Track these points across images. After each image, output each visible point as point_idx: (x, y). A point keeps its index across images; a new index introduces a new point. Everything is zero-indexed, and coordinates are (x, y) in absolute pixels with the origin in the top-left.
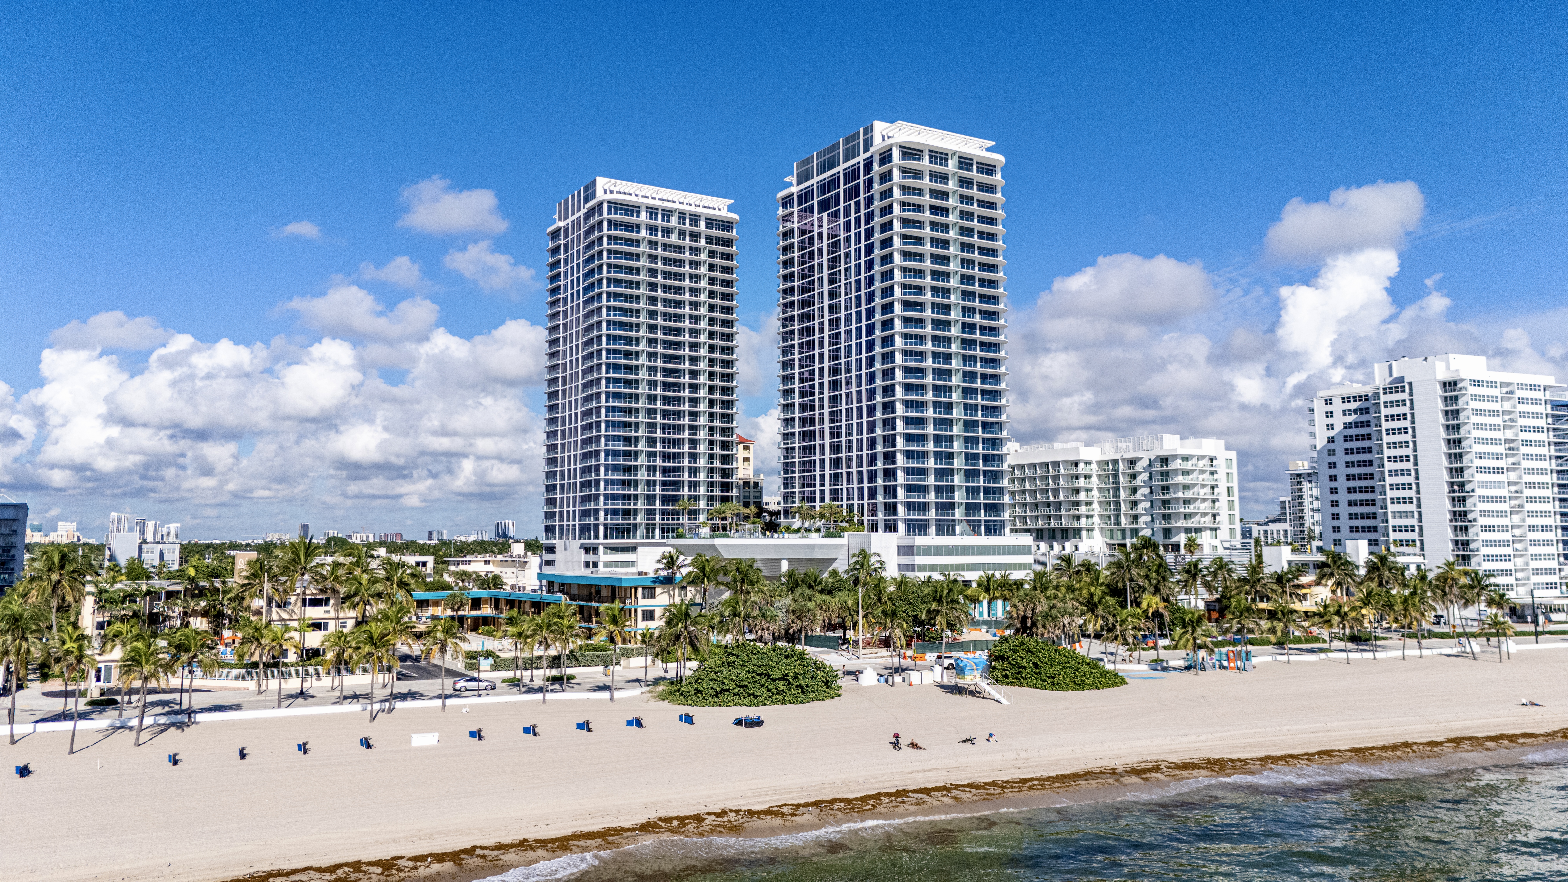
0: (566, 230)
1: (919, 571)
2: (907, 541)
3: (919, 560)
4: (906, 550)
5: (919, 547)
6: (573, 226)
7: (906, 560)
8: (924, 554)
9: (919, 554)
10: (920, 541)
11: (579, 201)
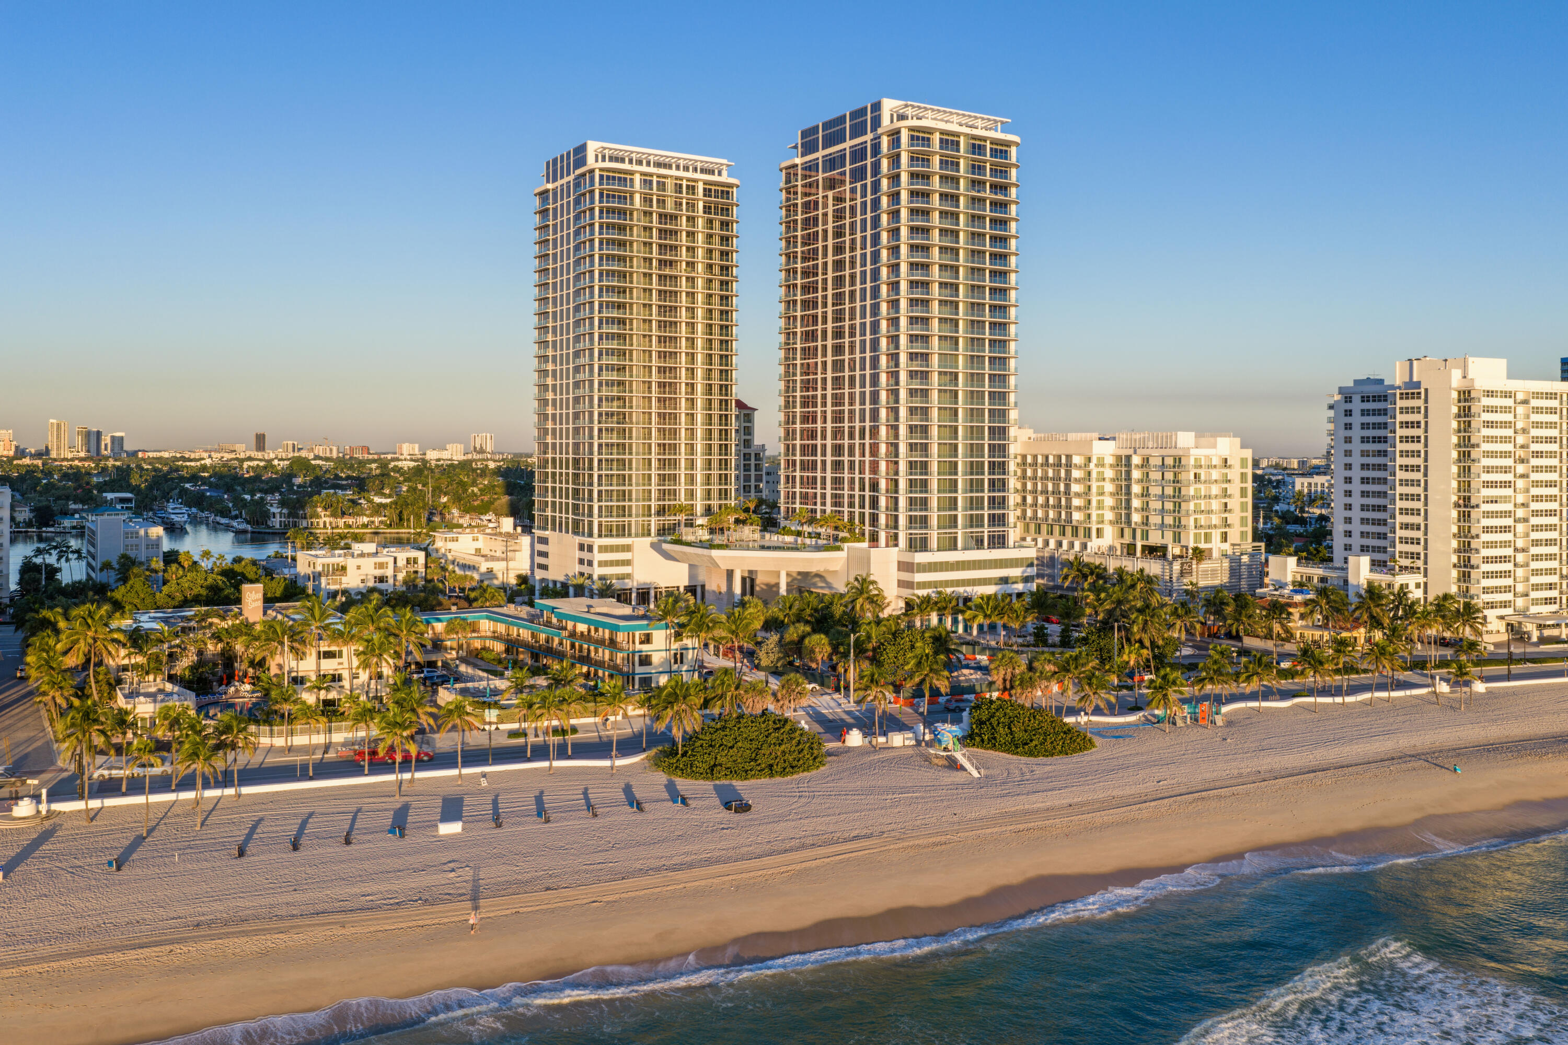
0: (555, 194)
1: (918, 588)
2: (907, 557)
3: (919, 577)
4: (905, 566)
5: (919, 564)
6: (562, 190)
7: (906, 576)
8: (924, 571)
9: (918, 571)
10: (921, 558)
11: (568, 165)
